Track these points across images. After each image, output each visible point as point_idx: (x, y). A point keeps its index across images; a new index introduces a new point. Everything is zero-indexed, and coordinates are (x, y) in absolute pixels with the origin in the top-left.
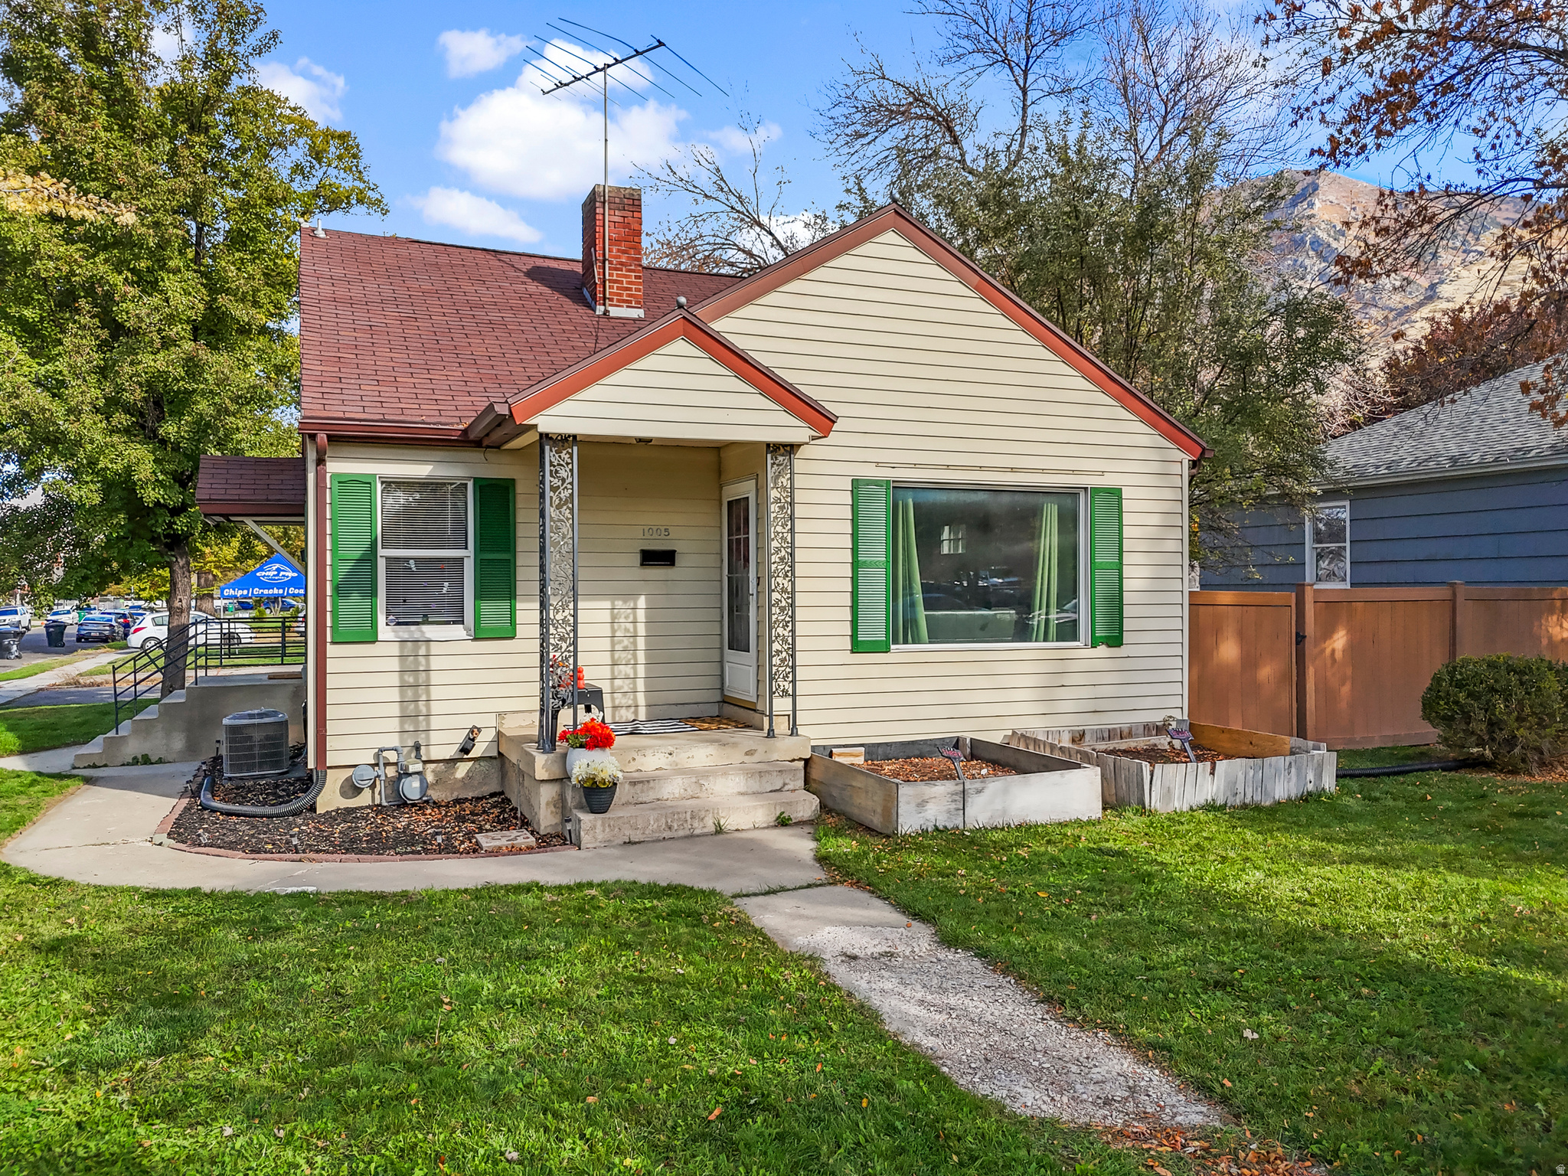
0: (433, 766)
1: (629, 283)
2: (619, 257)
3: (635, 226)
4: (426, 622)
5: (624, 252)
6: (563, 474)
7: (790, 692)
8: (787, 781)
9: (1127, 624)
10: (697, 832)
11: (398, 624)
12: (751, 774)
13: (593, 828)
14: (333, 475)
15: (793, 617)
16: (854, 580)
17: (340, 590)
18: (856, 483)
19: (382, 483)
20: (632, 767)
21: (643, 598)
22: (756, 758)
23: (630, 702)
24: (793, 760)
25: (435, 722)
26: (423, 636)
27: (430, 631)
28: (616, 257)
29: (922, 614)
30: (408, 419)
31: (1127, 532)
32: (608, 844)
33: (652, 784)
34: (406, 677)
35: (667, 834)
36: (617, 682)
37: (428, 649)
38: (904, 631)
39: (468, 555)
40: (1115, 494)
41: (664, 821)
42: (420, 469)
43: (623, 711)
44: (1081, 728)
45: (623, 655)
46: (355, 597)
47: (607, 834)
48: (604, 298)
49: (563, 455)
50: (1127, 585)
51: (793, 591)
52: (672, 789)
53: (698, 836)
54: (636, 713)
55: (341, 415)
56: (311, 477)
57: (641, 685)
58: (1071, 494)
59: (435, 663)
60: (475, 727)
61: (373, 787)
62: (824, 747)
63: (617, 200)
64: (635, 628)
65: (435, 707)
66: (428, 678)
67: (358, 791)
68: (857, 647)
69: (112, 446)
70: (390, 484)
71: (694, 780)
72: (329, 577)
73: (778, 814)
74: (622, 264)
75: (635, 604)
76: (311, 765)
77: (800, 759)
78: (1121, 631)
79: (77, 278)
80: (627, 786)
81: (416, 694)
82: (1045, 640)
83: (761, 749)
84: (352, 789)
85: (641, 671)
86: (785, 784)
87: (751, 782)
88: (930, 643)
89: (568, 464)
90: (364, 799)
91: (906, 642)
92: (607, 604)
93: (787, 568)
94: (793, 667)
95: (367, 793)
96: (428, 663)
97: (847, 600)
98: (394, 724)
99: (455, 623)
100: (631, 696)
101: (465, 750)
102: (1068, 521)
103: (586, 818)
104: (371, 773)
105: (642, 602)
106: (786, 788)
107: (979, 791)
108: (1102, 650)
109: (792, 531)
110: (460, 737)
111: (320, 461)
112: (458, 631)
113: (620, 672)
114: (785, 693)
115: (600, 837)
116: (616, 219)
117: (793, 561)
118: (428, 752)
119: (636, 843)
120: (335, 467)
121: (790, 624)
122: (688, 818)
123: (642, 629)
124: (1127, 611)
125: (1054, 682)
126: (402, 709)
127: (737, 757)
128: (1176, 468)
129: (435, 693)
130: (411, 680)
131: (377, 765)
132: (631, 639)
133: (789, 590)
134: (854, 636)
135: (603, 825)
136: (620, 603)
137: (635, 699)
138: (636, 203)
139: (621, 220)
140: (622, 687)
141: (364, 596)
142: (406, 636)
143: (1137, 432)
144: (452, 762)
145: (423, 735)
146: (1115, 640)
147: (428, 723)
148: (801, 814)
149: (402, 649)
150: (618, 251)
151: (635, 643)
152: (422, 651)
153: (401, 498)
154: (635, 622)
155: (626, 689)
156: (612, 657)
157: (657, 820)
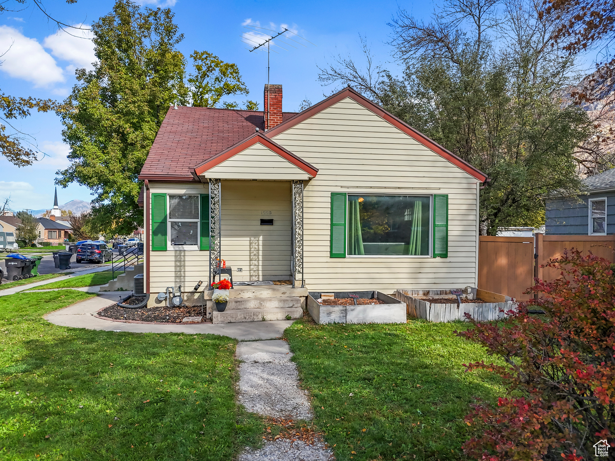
0: (186, 294)
1: (277, 120)
2: (274, 111)
3: (280, 99)
4: (185, 244)
5: (275, 109)
6: (216, 192)
7: (301, 272)
8: (294, 304)
9: (449, 249)
10: (255, 320)
11: (175, 245)
12: (281, 301)
13: (217, 317)
14: (152, 194)
15: (303, 244)
16: (331, 230)
17: (155, 233)
18: (333, 195)
19: (170, 196)
20: (240, 296)
21: (261, 237)
22: (286, 295)
23: (256, 274)
24: (301, 297)
25: (187, 279)
26: (183, 249)
27: (186, 247)
28: (272, 111)
29: (362, 244)
30: (177, 174)
31: (450, 212)
32: (223, 322)
33: (243, 302)
34: (177, 263)
35: (244, 320)
36: (252, 267)
37: (184, 253)
38: (354, 250)
39: (198, 220)
40: (446, 197)
41: (243, 315)
42: (181, 191)
43: (254, 277)
44: (428, 290)
45: (254, 257)
46: (160, 235)
47: (222, 319)
48: (268, 126)
49: (215, 186)
50: (450, 233)
51: (303, 234)
52: (252, 305)
53: (255, 321)
54: (258, 278)
55: (153, 173)
56: (145, 194)
57: (260, 268)
58: (427, 197)
59: (187, 258)
60: (200, 281)
61: (166, 300)
62: (318, 293)
63: (273, 90)
64: (258, 248)
65: (187, 274)
66: (184, 263)
67: (161, 301)
68: (332, 256)
69: (126, 183)
70: (172, 197)
71: (259, 302)
72: (151, 228)
73: (286, 315)
74: (274, 113)
75: (259, 239)
76: (145, 292)
77: (304, 296)
78: (447, 251)
79: (115, 126)
80: (234, 303)
81: (180, 269)
82: (415, 255)
83: (288, 292)
84: (158, 301)
85: (261, 263)
86: (293, 305)
87: (280, 304)
88: (365, 255)
89: (217, 189)
90: (163, 304)
91: (355, 254)
92: (248, 239)
93: (300, 226)
94: (303, 263)
95: (164, 302)
96: (184, 258)
97: (328, 238)
98: (173, 279)
99: (195, 245)
100: (257, 272)
101: (196, 289)
102: (425, 208)
103: (215, 313)
104: (164, 295)
105: (261, 238)
106: (294, 306)
107: (352, 310)
108: (438, 259)
109: (302, 212)
110: (196, 284)
111: (148, 189)
112: (195, 247)
113: (253, 263)
114: (299, 272)
115: (220, 320)
116: (272, 97)
117: (303, 224)
118: (184, 289)
119: (232, 323)
120: (152, 191)
121: (301, 247)
122: (252, 315)
123: (261, 248)
124: (450, 244)
125: (417, 272)
126: (176, 274)
127: (279, 295)
128: (474, 186)
129: (187, 269)
130: (178, 264)
131: (166, 293)
132: (257, 252)
133: (301, 234)
134: (331, 252)
135: (221, 316)
136: (253, 238)
137: (258, 273)
138: (280, 90)
139: (274, 97)
140: (253, 269)
141: (162, 235)
142: (177, 249)
143: (457, 172)
144: (192, 293)
145: (183, 283)
146: (444, 255)
147: (184, 279)
148: (295, 316)
149: (175, 253)
150: (273, 108)
151: (258, 253)
152: (182, 254)
153: (176, 201)
154: (258, 245)
155: (255, 269)
156: (250, 258)
157: (241, 315)
